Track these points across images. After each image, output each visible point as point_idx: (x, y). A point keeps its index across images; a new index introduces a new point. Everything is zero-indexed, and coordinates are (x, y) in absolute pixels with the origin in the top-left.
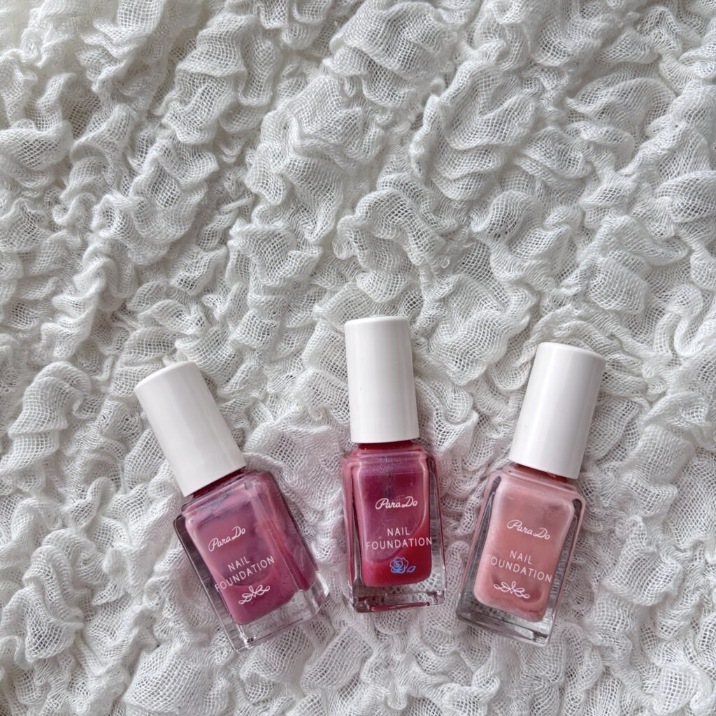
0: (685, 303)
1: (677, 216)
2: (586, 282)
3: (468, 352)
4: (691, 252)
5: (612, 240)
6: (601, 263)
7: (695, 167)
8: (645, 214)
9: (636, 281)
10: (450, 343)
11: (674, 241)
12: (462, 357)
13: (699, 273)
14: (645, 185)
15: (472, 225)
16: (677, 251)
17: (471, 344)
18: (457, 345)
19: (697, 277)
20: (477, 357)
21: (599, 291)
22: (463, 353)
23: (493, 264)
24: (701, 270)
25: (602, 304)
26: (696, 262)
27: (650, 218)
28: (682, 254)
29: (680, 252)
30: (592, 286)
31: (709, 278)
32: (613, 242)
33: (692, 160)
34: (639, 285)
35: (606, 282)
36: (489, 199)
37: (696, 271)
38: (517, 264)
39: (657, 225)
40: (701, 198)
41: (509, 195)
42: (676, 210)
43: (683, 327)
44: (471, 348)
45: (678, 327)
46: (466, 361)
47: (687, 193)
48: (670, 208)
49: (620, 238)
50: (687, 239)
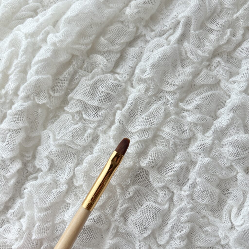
0: (236, 199)
1: (231, 156)
2: (192, 190)
3: (143, 224)
4: (238, 173)
5: (203, 169)
6: (199, 181)
7: (237, 132)
8: (217, 155)
9: (214, 190)
10: (135, 220)
11: (230, 168)
12: (140, 226)
13: (242, 183)
14: (217, 142)
15: (141, 162)
16: (232, 172)
17: (144, 220)
18: (138, 221)
19: (240, 185)
20: (147, 226)
21: (198, 194)
22: (140, 225)
23: (151, 179)
24: (242, 182)
25: (200, 201)
26: (239, 178)
27: (219, 157)
28: (234, 174)
29: (233, 173)
30: (195, 192)
31: (246, 185)
32: (203, 171)
33: (235, 129)
34: (215, 192)
35: (201, 190)
36: (148, 150)
37: (240, 182)
38: (162, 179)
39: (222, 160)
40: (241, 148)
41: (157, 149)
42: (230, 154)
43: (235, 210)
44: (144, 222)
45: (233, 211)
46: (142, 228)
47: (234, 146)
48: (228, 153)
49: (206, 168)
50: (236, 167)
